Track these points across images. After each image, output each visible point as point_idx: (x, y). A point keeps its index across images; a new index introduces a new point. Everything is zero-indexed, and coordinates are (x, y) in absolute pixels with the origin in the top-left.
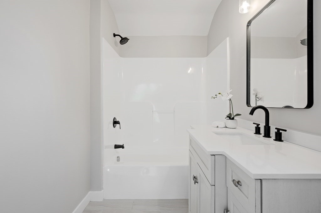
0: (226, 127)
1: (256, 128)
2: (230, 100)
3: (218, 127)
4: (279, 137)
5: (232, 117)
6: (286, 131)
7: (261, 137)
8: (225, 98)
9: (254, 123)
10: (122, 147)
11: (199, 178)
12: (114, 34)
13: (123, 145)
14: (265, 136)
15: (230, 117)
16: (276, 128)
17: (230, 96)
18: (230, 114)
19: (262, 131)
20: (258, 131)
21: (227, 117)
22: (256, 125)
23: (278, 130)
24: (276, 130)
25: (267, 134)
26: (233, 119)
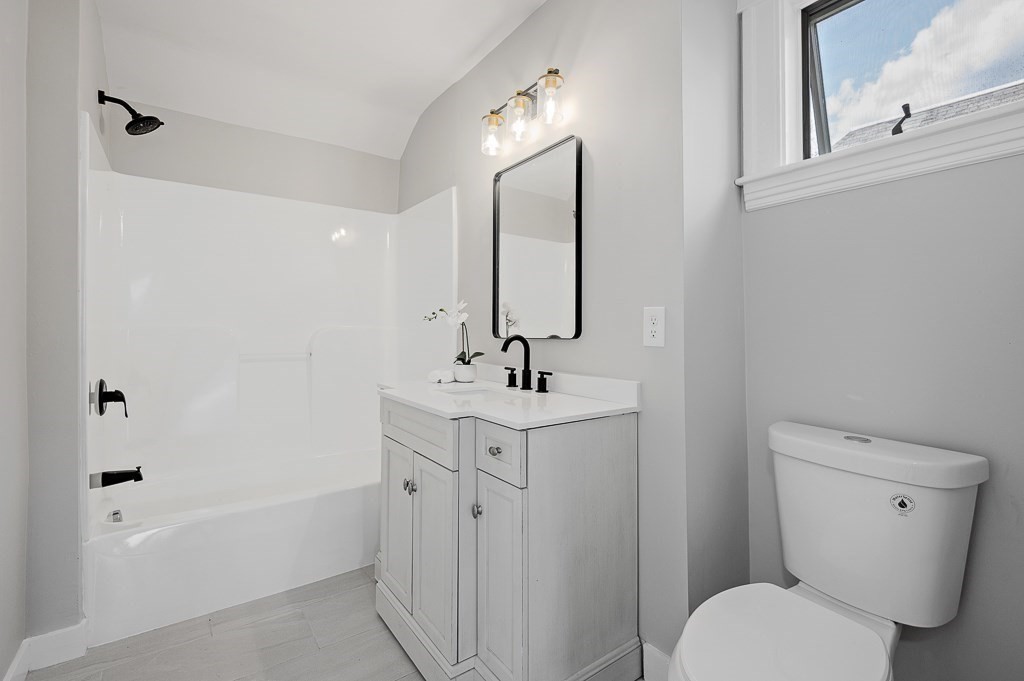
0: (456, 381)
1: (510, 375)
2: (463, 324)
3: (440, 382)
4: (542, 388)
5: (467, 359)
6: (551, 374)
7: (518, 391)
8: (454, 320)
9: (506, 368)
10: (136, 476)
11: (417, 482)
12: (101, 94)
13: (139, 468)
14: (523, 388)
15: (463, 359)
16: (539, 372)
17: (464, 317)
18: (463, 353)
19: (519, 381)
20: (512, 382)
21: (459, 359)
22: (509, 372)
23: (542, 373)
24: (539, 376)
25: (527, 385)
26: (469, 363)
